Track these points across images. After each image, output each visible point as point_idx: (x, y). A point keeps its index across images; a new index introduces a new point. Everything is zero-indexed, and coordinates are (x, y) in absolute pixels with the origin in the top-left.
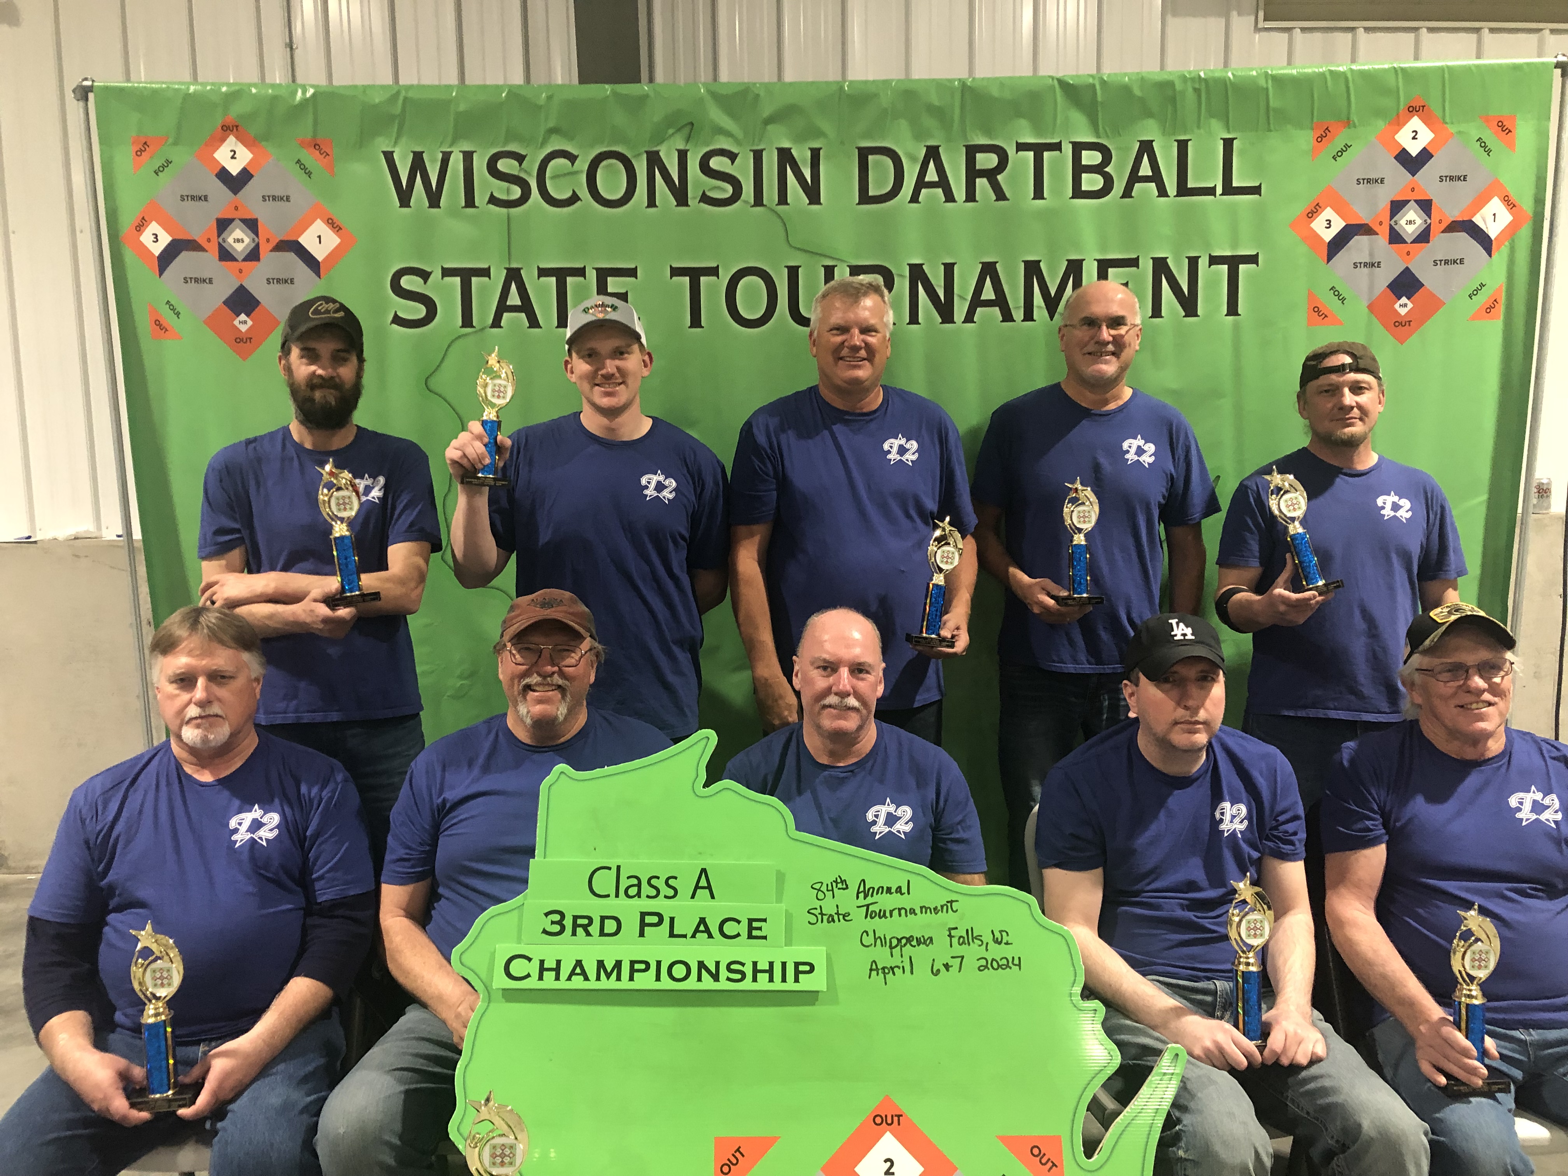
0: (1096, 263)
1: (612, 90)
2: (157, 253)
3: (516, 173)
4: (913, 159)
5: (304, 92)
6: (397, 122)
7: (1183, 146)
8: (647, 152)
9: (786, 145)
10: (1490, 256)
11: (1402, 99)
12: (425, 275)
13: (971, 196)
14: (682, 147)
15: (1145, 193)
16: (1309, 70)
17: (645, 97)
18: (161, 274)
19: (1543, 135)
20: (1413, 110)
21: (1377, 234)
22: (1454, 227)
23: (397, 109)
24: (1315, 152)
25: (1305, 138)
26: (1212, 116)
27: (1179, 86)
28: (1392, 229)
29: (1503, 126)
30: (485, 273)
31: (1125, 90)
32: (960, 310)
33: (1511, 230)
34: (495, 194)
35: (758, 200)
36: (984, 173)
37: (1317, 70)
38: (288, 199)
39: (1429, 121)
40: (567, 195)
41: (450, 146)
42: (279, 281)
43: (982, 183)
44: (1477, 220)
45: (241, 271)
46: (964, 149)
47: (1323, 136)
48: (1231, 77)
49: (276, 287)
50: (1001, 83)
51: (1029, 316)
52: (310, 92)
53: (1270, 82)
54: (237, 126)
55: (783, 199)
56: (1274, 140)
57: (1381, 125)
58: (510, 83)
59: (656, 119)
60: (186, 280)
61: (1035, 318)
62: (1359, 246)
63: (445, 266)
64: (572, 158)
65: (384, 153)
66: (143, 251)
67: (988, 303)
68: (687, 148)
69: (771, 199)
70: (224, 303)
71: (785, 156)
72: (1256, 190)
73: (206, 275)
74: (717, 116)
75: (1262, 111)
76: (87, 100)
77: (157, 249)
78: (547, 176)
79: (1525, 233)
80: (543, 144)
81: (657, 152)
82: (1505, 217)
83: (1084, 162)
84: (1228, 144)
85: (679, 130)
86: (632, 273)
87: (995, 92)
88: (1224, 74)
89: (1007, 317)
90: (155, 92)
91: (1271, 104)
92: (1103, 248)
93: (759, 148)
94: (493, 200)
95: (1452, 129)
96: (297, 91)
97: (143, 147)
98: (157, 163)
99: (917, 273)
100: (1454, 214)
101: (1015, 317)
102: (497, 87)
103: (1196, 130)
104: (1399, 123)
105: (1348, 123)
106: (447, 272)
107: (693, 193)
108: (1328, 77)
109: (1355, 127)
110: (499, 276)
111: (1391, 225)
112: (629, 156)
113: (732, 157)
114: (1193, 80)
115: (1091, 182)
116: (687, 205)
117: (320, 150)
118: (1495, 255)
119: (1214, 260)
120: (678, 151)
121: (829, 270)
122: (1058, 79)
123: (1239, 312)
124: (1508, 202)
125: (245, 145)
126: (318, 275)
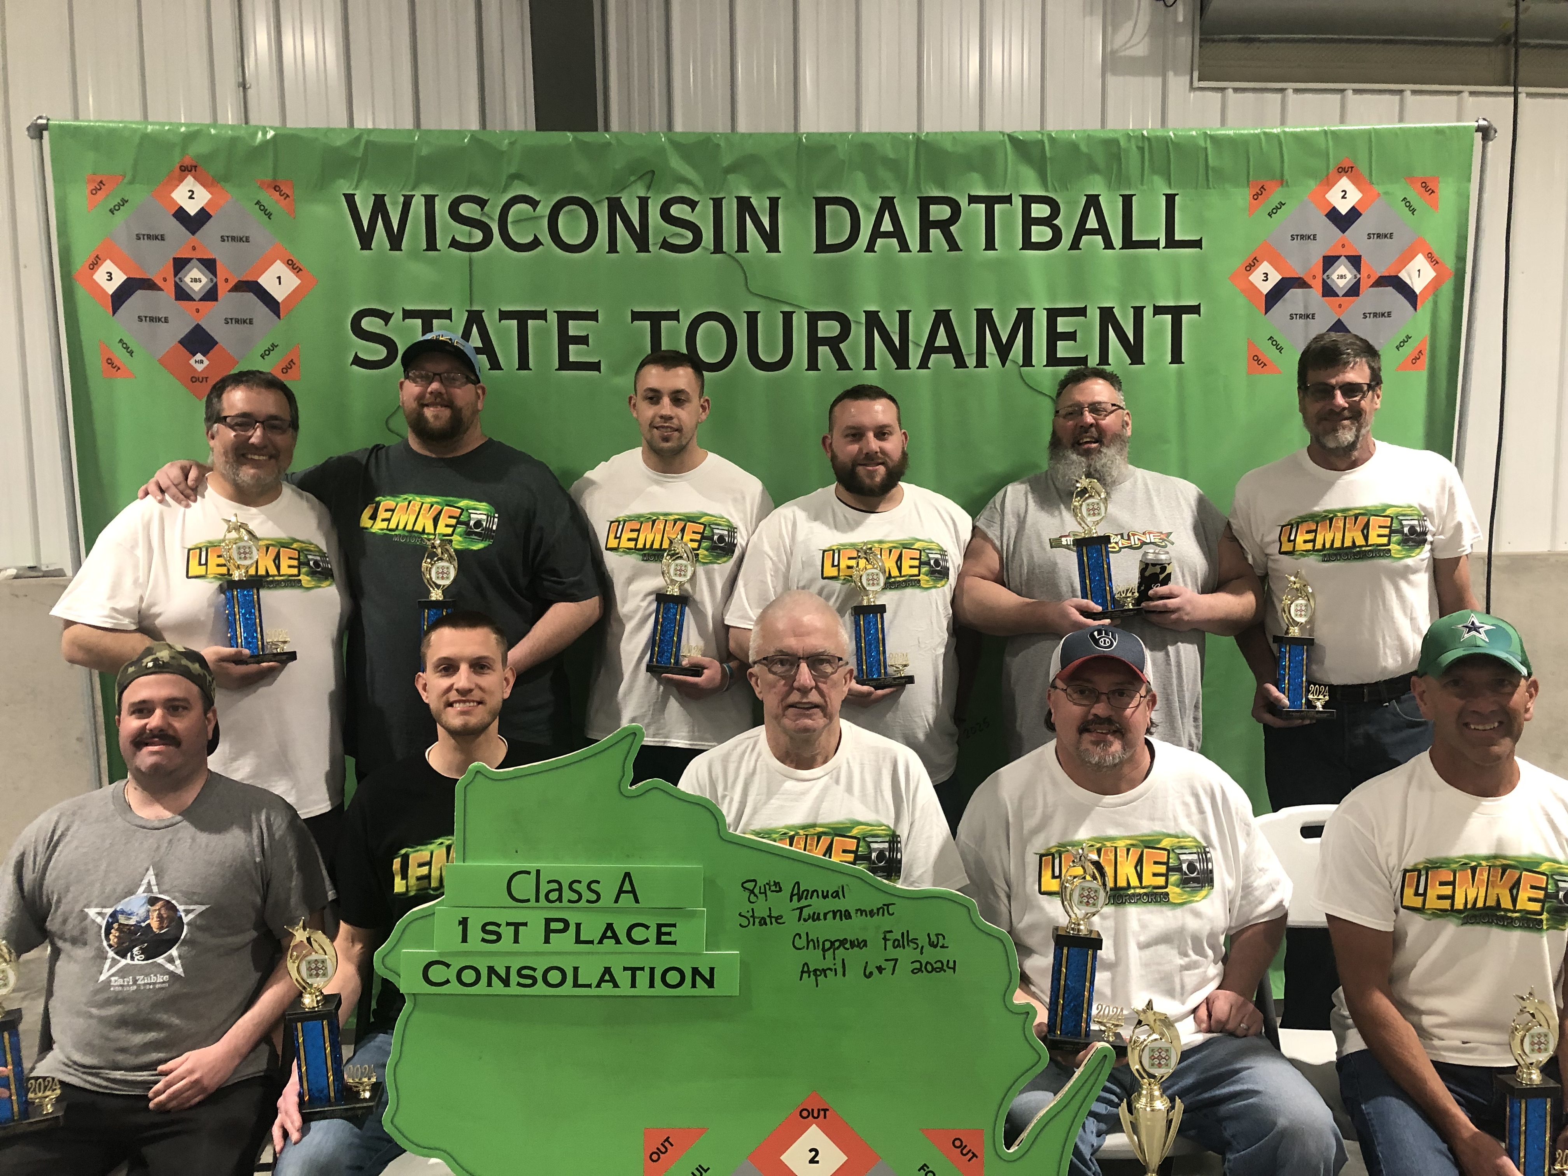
0: (1045, 312)
1: (575, 138)
2: (110, 292)
3: (478, 217)
4: (868, 209)
5: (265, 133)
6: (358, 166)
7: (1127, 201)
8: (609, 199)
9: (745, 193)
10: (1415, 309)
11: (1331, 160)
12: (386, 317)
13: (924, 246)
14: (642, 195)
15: (1091, 244)
16: (1246, 132)
17: (608, 144)
18: (114, 311)
19: (1464, 198)
20: (1343, 170)
21: (1310, 287)
22: (1381, 282)
23: (360, 153)
25: (1242, 196)
26: (1154, 171)
27: (1123, 144)
28: (1325, 283)
29: (1426, 187)
30: (446, 315)
31: (1073, 147)
32: (915, 357)
33: (1434, 286)
34: (458, 238)
35: (718, 247)
36: (938, 224)
37: (1252, 132)
38: (247, 240)
39: (1357, 181)
40: (529, 239)
41: (413, 189)
42: (237, 321)
43: (935, 234)
44: (1403, 275)
45: (198, 311)
46: (918, 201)
48: (1173, 136)
49: (234, 326)
50: (954, 137)
51: (981, 362)
52: (271, 134)
53: (1208, 141)
54: (196, 167)
55: (742, 246)
56: (1213, 197)
57: (1312, 184)
59: (617, 167)
60: (140, 319)
61: (987, 364)
62: (1295, 298)
63: (408, 308)
64: (534, 203)
65: (345, 195)
66: (97, 289)
67: (942, 350)
68: (648, 195)
69: (730, 246)
70: (180, 342)
71: (744, 205)
72: (1197, 244)
73: (162, 315)
74: (677, 163)
75: (1202, 171)
76: (41, 138)
77: (111, 288)
78: (510, 219)
79: (1448, 287)
80: (505, 190)
81: (619, 199)
82: (1429, 274)
83: (1033, 215)
84: (1170, 200)
85: (640, 178)
86: (592, 316)
87: (948, 146)
88: (1166, 134)
89: (960, 363)
90: (112, 132)
91: (1210, 163)
92: (1053, 297)
93: (719, 196)
94: (454, 244)
95: (1379, 189)
96: (257, 133)
97: (98, 187)
98: (113, 202)
99: (873, 320)
100: (1382, 270)
101: (968, 364)
102: (460, 132)
103: (1139, 186)
104: (1329, 183)
105: (1282, 182)
106: (408, 314)
107: (653, 240)
108: (1263, 138)
109: (1287, 186)
110: (460, 319)
111: (1323, 279)
112: (590, 202)
113: (693, 204)
114: (1136, 137)
115: (1042, 234)
116: (648, 251)
117: (280, 191)
118: (1420, 309)
119: (1159, 310)
120: (639, 197)
121: (788, 317)
122: (1009, 135)
123: (1183, 360)
124: (1433, 260)
125: (204, 185)
126: (277, 313)
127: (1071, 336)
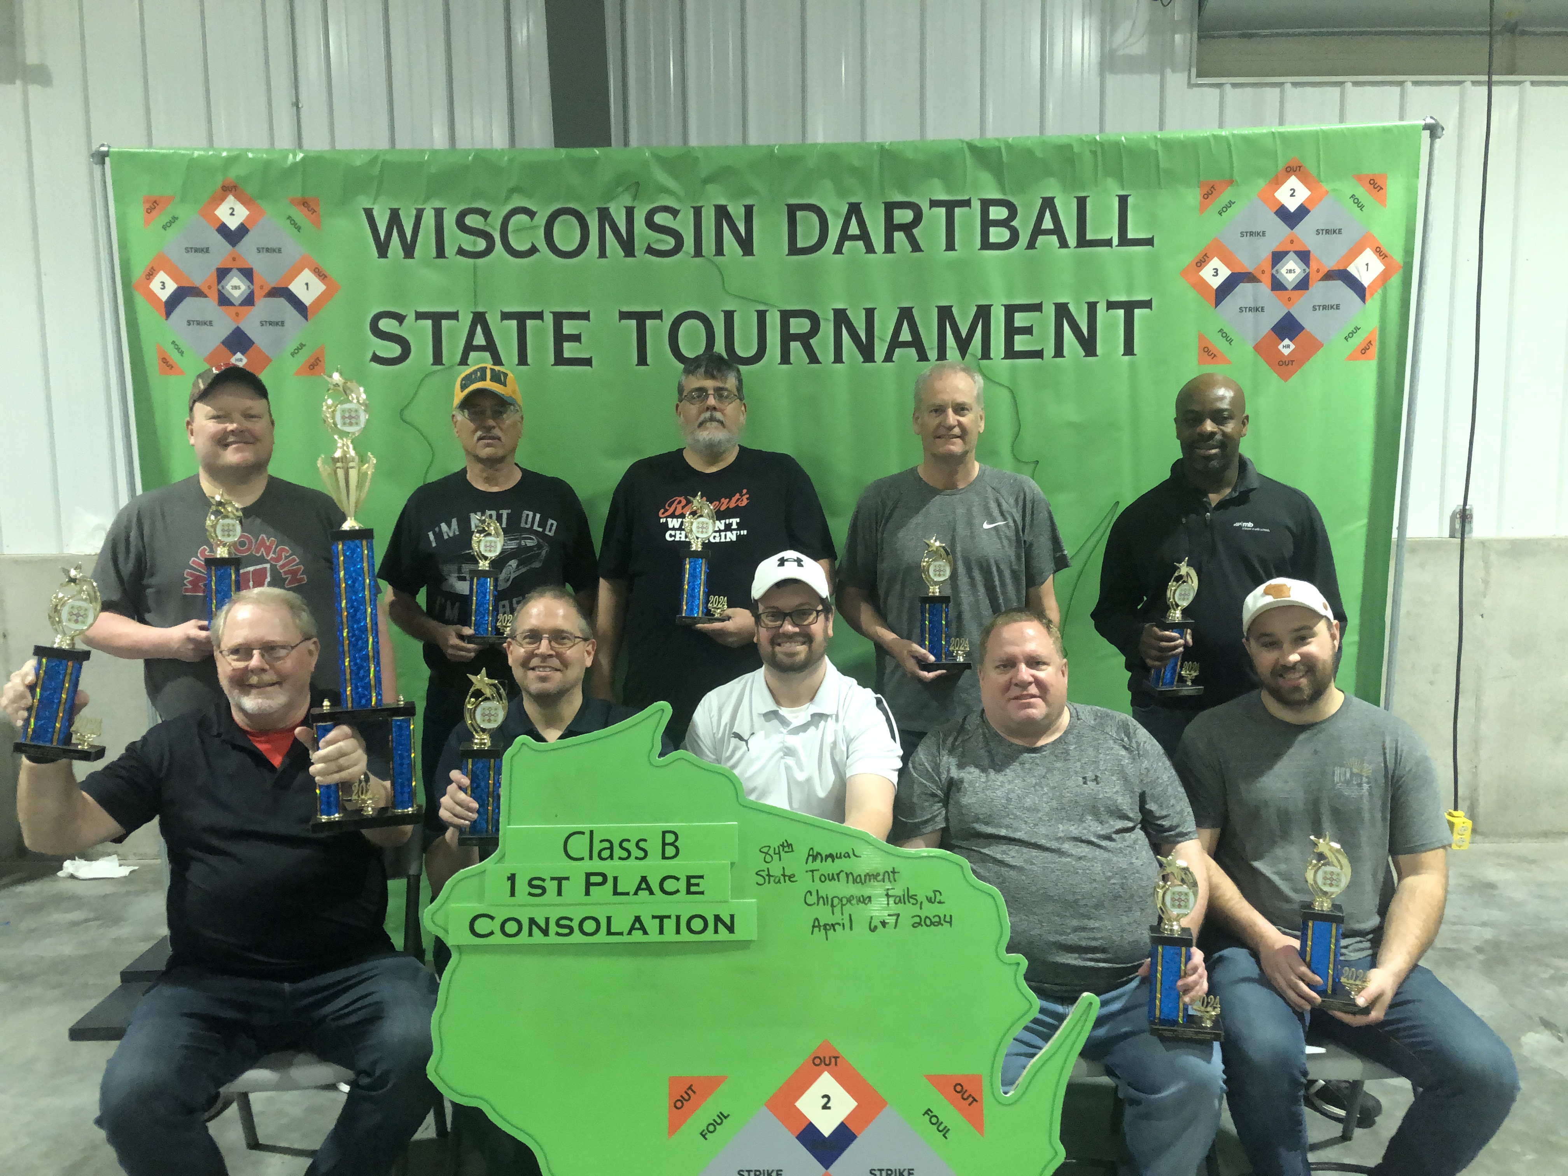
0: (1003, 308)
1: (567, 153)
2: (164, 299)
3: (481, 227)
4: (836, 214)
5: (295, 157)
6: (376, 183)
7: (1082, 203)
8: (599, 209)
9: (722, 202)
10: (1364, 302)
11: (1280, 160)
12: (400, 318)
13: (889, 247)
14: (630, 205)
15: (1048, 244)
16: (1195, 135)
17: (596, 160)
18: (168, 316)
19: (1412, 192)
20: (1291, 170)
21: (1261, 282)
22: (1330, 276)
23: (376, 171)
24: (1203, 208)
25: (1192, 196)
26: (1107, 174)
27: (1076, 149)
28: (1273, 277)
29: (1374, 184)
30: (454, 316)
31: (1029, 153)
32: (880, 351)
33: (1384, 277)
34: (464, 247)
35: (698, 252)
36: (901, 227)
37: (1201, 134)
38: (280, 251)
39: (1305, 179)
40: (527, 246)
41: (423, 203)
42: (271, 323)
43: (899, 236)
44: (1352, 269)
45: (237, 314)
46: (883, 206)
47: (1209, 193)
48: (1124, 140)
49: (268, 328)
50: (916, 147)
52: (300, 156)
53: (1159, 143)
54: (235, 187)
55: (720, 251)
56: (1165, 197)
57: (1262, 183)
58: (476, 147)
59: (606, 179)
60: (189, 323)
62: (1244, 292)
63: (419, 310)
64: (531, 214)
65: (366, 210)
66: (152, 297)
67: (905, 344)
68: (634, 205)
69: (708, 251)
70: (223, 343)
71: (722, 213)
72: (1149, 242)
73: (207, 319)
74: (660, 176)
75: (1153, 171)
76: (103, 163)
77: (164, 295)
78: (509, 230)
79: (1396, 280)
80: (505, 202)
81: (608, 209)
82: (1377, 267)
83: (991, 217)
84: (1123, 201)
85: (627, 189)
86: (585, 316)
87: (910, 154)
88: (1117, 138)
89: (923, 356)
90: (164, 156)
91: (1162, 165)
92: (1010, 294)
93: (699, 205)
94: (461, 252)
95: (1328, 186)
96: (288, 156)
97: (153, 205)
98: (164, 218)
99: (841, 317)
100: (1330, 263)
101: (929, 357)
102: (465, 150)
103: (1093, 188)
104: (1277, 182)
105: (1231, 182)
106: (420, 316)
107: (639, 246)
108: (1212, 140)
109: (1238, 185)
110: (466, 320)
111: (1273, 276)
112: (582, 212)
113: (674, 212)
114: (1089, 143)
115: (998, 235)
116: (635, 256)
117: (308, 207)
118: (1369, 301)
119: (1111, 305)
120: (626, 207)
121: (762, 316)
122: (967, 143)
123: (1135, 352)
124: (1380, 252)
125: (243, 203)
126: (306, 318)
127: (1028, 331)
